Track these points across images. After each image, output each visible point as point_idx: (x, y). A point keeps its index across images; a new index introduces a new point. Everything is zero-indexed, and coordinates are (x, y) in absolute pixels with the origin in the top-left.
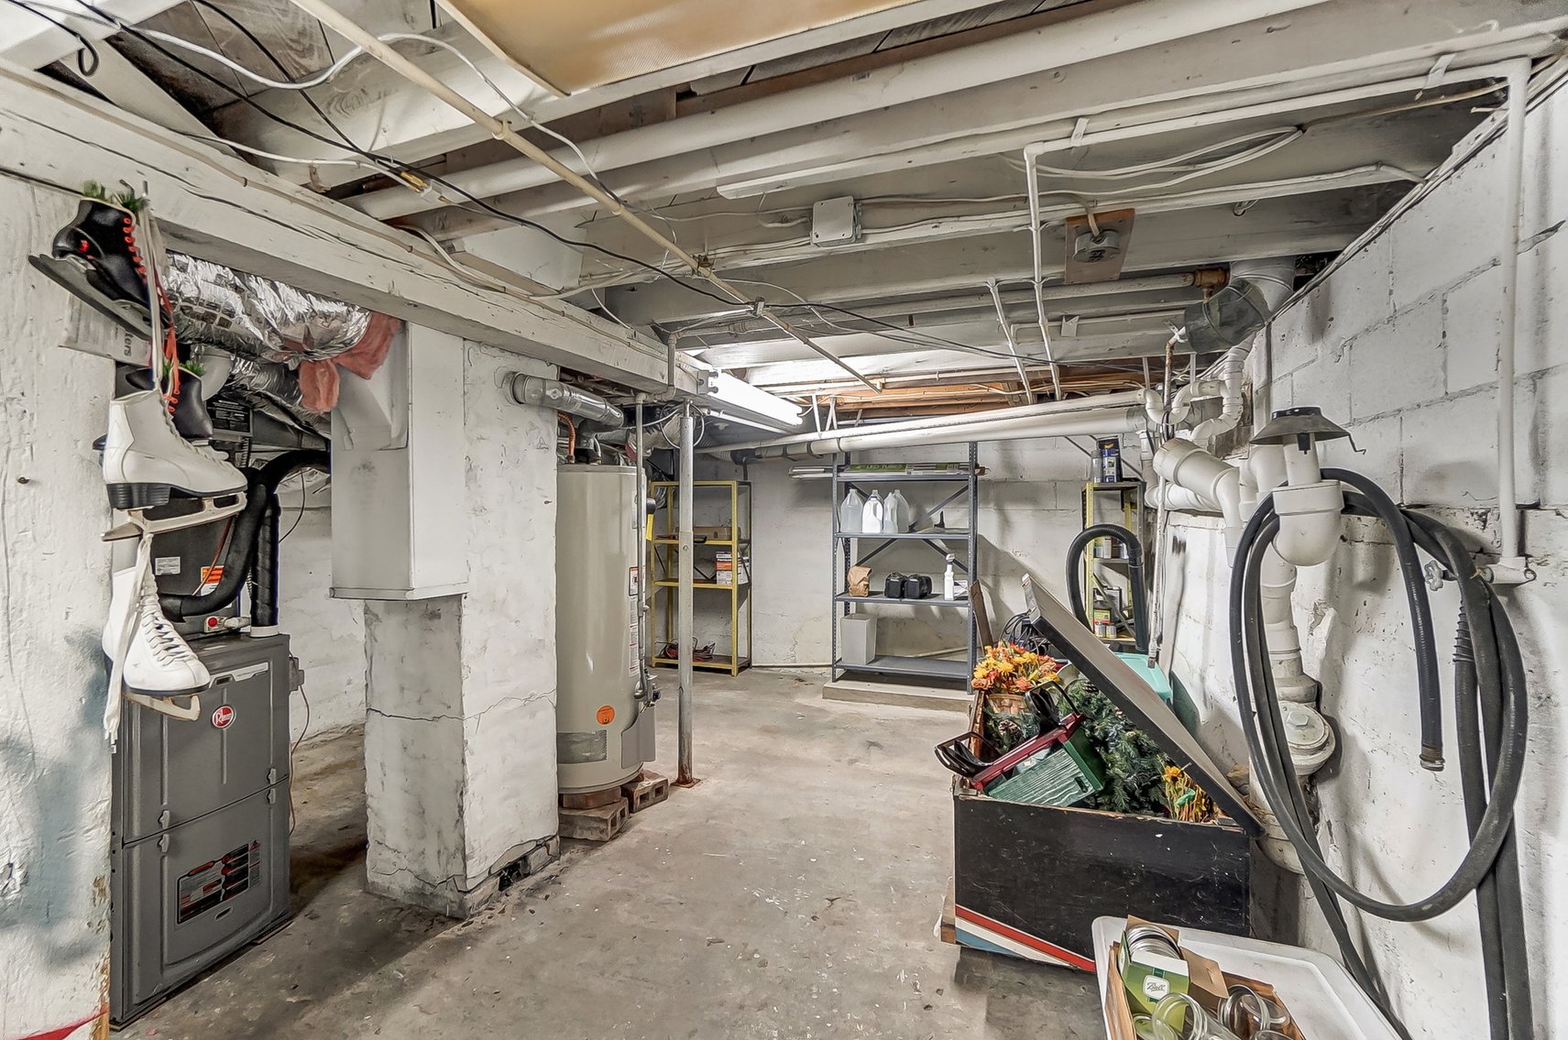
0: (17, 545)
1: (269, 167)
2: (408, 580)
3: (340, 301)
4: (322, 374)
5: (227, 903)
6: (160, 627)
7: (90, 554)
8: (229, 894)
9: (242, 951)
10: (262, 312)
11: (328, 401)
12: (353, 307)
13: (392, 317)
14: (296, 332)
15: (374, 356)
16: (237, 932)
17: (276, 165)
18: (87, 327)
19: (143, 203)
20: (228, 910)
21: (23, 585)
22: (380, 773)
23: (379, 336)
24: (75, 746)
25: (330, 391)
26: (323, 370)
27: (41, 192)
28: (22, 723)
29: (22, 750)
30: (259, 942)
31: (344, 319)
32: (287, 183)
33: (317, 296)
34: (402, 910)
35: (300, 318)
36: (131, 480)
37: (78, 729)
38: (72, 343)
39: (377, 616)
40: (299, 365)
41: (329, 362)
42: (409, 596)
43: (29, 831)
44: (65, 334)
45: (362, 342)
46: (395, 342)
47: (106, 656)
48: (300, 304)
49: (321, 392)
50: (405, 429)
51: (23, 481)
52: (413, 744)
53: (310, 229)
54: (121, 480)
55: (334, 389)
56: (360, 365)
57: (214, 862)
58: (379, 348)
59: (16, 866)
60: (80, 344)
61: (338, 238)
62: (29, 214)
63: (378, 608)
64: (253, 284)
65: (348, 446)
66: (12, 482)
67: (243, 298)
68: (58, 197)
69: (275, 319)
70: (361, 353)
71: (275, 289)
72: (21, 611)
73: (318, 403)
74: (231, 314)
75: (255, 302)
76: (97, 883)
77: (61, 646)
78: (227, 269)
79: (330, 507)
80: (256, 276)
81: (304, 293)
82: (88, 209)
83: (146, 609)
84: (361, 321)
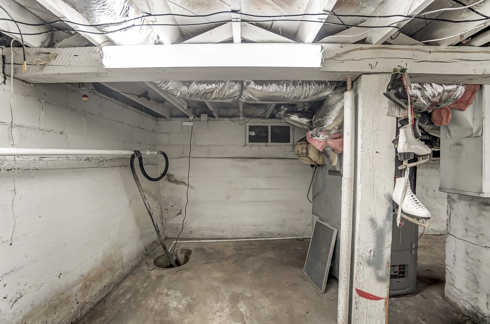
0: (375, 169)
1: (437, 44)
2: (481, 189)
3: (454, 84)
4: (444, 112)
5: (399, 279)
6: (412, 196)
7: (390, 172)
8: (400, 277)
9: (402, 296)
10: (427, 95)
11: (446, 121)
12: (459, 85)
13: (476, 85)
14: (436, 100)
15: (468, 101)
16: (400, 290)
17: (439, 42)
18: (391, 109)
19: (406, 69)
20: (399, 282)
21: (376, 180)
22: (453, 259)
23: (470, 93)
24: (385, 224)
25: (448, 117)
26: (444, 111)
27: (381, 75)
28: (374, 215)
29: (374, 222)
30: (407, 296)
31: (455, 90)
32: (443, 47)
33: (446, 85)
34: (464, 316)
35: (439, 94)
36: (406, 151)
37: (386, 220)
38: (388, 115)
39: (454, 200)
40: (433, 111)
41: (447, 107)
42: (481, 195)
43: (375, 243)
44: (387, 112)
45: (462, 97)
46: (477, 95)
47: (393, 201)
48: (439, 89)
49: (444, 118)
50: (481, 128)
51: (377, 152)
52: (472, 253)
53: (451, 60)
54: (403, 152)
55: (449, 117)
56: (461, 106)
57: (397, 266)
58: (470, 98)
59: (372, 251)
60: (390, 114)
61: (461, 60)
62: (379, 82)
63: (455, 197)
64: (425, 86)
65: (448, 137)
66: (375, 152)
67: (421, 92)
68: (385, 76)
69: (431, 96)
70: (462, 101)
71: (431, 86)
72: (375, 186)
73: (443, 123)
74: (417, 97)
75: (425, 92)
76: (388, 263)
77: (383, 197)
78: (417, 84)
79: (440, 160)
80: (426, 83)
81: (441, 85)
82: (394, 76)
83: (408, 190)
84: (463, 89)
